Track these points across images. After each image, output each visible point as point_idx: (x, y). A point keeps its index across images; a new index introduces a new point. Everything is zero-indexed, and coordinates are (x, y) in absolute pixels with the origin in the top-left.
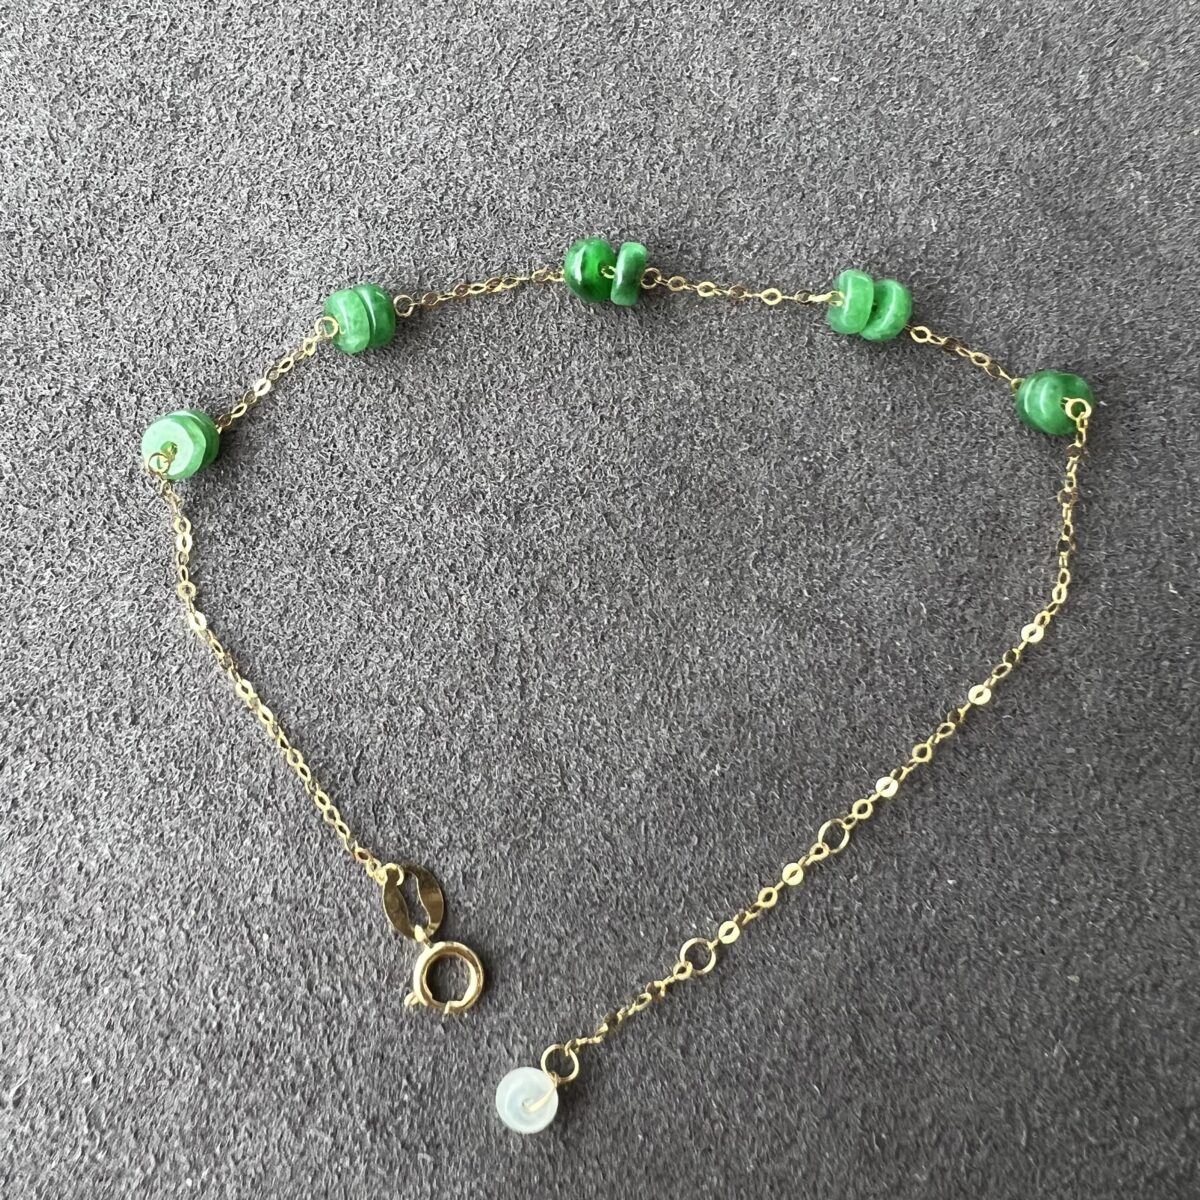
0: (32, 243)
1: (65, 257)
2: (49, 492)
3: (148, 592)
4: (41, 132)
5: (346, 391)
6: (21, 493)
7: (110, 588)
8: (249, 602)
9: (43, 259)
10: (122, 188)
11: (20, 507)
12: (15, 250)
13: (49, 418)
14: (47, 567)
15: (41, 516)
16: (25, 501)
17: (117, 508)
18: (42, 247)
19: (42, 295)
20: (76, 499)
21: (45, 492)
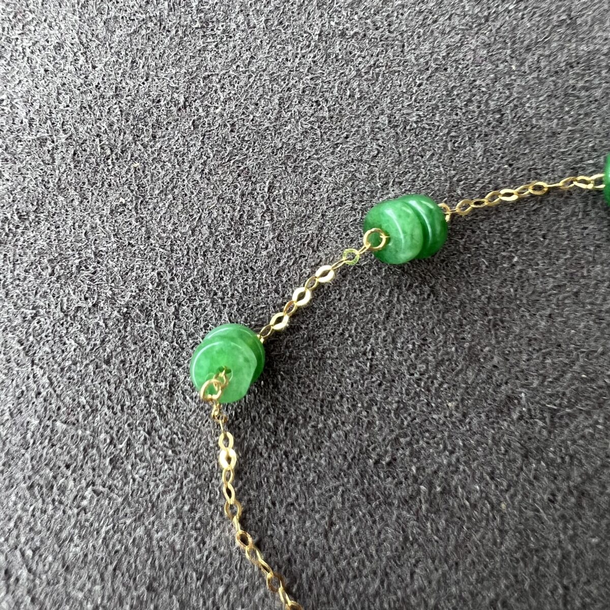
0: (64, 150)
1: (98, 164)
2: (87, 407)
3: (192, 509)
4: (71, 37)
5: (383, 299)
6: (59, 409)
7: (153, 506)
8: (294, 516)
9: (75, 167)
10: (154, 94)
11: (58, 423)
12: (47, 157)
13: (86, 330)
14: (88, 486)
15: (80, 432)
16: (64, 417)
17: (158, 423)
18: (75, 154)
19: (76, 203)
20: (115, 414)
21: (84, 407)
